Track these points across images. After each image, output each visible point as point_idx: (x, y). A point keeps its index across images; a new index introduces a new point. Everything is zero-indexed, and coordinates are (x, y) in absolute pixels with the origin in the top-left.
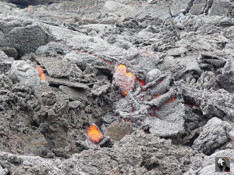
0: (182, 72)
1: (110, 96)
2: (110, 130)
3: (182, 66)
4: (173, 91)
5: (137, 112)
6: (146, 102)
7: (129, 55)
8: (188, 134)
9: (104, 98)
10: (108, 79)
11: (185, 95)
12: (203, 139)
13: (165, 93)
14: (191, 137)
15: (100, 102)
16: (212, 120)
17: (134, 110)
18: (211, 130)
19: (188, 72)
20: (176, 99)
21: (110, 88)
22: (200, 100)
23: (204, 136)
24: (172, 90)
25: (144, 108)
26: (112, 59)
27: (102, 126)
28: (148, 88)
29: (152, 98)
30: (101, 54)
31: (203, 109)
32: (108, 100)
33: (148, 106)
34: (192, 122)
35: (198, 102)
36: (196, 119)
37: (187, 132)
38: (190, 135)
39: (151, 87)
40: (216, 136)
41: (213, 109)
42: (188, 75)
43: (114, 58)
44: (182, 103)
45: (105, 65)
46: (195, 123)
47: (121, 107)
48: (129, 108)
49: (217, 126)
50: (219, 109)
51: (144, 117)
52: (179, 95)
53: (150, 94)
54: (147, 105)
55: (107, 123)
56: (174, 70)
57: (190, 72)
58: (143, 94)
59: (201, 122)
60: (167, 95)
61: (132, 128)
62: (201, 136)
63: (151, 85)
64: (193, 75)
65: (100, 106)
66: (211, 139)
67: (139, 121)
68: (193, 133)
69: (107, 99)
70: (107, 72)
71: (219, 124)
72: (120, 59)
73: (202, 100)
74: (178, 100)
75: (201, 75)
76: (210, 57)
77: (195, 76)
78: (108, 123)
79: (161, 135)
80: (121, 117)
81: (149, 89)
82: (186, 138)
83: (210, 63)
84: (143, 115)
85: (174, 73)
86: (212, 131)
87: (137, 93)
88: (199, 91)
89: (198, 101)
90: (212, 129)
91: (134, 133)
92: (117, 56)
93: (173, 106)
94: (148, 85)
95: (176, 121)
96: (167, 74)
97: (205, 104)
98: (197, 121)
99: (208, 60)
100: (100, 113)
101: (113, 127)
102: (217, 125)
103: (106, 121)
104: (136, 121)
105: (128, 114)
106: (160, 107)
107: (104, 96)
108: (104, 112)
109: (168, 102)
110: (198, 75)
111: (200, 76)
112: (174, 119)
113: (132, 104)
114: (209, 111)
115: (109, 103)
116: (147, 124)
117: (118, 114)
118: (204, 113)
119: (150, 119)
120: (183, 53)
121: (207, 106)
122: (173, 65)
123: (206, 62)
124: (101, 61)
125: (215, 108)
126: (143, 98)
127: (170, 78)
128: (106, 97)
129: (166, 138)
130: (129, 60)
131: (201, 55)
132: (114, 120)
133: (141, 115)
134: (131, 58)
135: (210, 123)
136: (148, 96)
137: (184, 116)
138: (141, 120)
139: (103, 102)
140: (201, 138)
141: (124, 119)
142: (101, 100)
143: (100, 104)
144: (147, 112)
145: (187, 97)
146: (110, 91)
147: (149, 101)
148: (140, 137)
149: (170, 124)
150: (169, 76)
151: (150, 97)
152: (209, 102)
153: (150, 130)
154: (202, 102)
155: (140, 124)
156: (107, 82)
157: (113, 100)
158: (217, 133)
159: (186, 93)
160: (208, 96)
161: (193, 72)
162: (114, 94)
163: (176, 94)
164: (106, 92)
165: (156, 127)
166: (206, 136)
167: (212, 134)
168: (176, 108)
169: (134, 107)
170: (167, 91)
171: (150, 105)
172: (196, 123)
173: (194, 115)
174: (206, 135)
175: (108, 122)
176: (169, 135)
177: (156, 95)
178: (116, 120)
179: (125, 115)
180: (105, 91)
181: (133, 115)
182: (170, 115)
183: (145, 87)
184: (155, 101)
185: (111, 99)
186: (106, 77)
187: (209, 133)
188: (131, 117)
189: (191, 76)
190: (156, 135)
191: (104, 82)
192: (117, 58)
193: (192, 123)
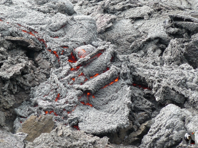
0: (141, 41)
1: (26, 79)
2: (24, 126)
3: (142, 33)
4: (116, 69)
5: (62, 101)
6: (76, 86)
7: (54, 24)
8: (136, 129)
9: (17, 81)
10: (25, 55)
11: (134, 73)
12: (153, 135)
13: (104, 71)
14: (139, 133)
15: (12, 88)
16: (167, 108)
17: (58, 97)
18: (163, 122)
19: (149, 40)
20: (120, 80)
21: (26, 68)
22: (152, 80)
23: (155, 130)
24: (113, 67)
25: (72, 94)
26: (30, 28)
27: (15, 121)
28: (79, 66)
29: (86, 80)
30: (15, 22)
31: (156, 94)
32: (24, 85)
33: (78, 92)
34: (143, 111)
35: (150, 84)
36: (148, 107)
37: (134, 126)
38: (139, 130)
39: (85, 64)
40: (170, 130)
41: (170, 93)
42: (150, 44)
43: (32, 27)
44: (129, 85)
45: (21, 35)
46: (146, 113)
47: (41, 94)
48: (52, 96)
49: (172, 116)
50: (178, 92)
51: (72, 106)
52: (124, 74)
53: (83, 74)
54: (78, 89)
55: (22, 117)
56: (130, 38)
57: (153, 40)
58: (73, 75)
59: (155, 111)
60: (107, 74)
61: (55, 123)
62: (151, 132)
63: (84, 62)
64: (157, 44)
65: (13, 94)
66: (163, 135)
67: (65, 113)
68: (143, 127)
69: (22, 83)
70: (24, 45)
71: (175, 114)
72: (41, 29)
73: (155, 80)
74: (122, 81)
75: (168, 44)
76: (181, 19)
77: (161, 46)
78: (24, 117)
79: (94, 131)
80: (41, 109)
81: (81, 68)
82: (133, 134)
83: (182, 28)
84: (70, 104)
85: (131, 42)
86: (165, 124)
87: (64, 73)
88: (156, 67)
89: (149, 81)
90: (165, 121)
91: (55, 130)
92: (37, 25)
93: (115, 90)
94: (79, 62)
95: (118, 111)
96: (107, 46)
97: (159, 85)
98: (150, 110)
99: (179, 23)
100: (12, 103)
101: (28, 122)
102: (172, 114)
103: (20, 114)
104: (61, 113)
105: (50, 104)
106: (97, 91)
107: (17, 79)
108: (19, 102)
109: (108, 84)
110: (165, 44)
111: (167, 46)
112: (116, 109)
113: (56, 89)
114: (164, 96)
115: (26, 89)
116: (75, 117)
117: (36, 105)
118: (157, 99)
119: (81, 110)
120: (146, 14)
121: (161, 89)
122: (130, 32)
123: (176, 26)
124: (15, 29)
125: (172, 91)
126: (72, 81)
127: (111, 50)
128: (21, 80)
129: (101, 135)
130: (54, 31)
131: (169, 16)
132: (32, 113)
133: (68, 105)
134: (56, 29)
135: (163, 113)
136: (80, 77)
137: (129, 103)
138: (69, 112)
139: (16, 87)
140: (150, 134)
141: (45, 111)
142: (14, 85)
143: (13, 91)
144: (77, 100)
145: (137, 77)
146: (26, 72)
147: (82, 84)
148: (62, 136)
149: (110, 115)
150: (110, 48)
151: (83, 79)
152: (164, 83)
153: (80, 125)
154: (155, 83)
155: (66, 117)
156: (22, 60)
157: (30, 85)
158: (171, 127)
159: (135, 71)
160: (164, 75)
161: (157, 41)
162: (32, 76)
163: (119, 73)
164: (20, 73)
165: (88, 121)
166: (158, 131)
167: (164, 128)
168: (119, 92)
169: (60, 94)
170: (107, 68)
171: (82, 90)
172: (148, 113)
173: (146, 102)
174: (157, 129)
175: (23, 115)
176: (104, 131)
177: (91, 76)
178: (34, 112)
179: (45, 104)
180: (18, 72)
181: (57, 105)
182: (110, 102)
183: (76, 64)
184: (90, 85)
185: (28, 83)
186: (23, 53)
187: (160, 126)
188: (54, 107)
189: (155, 46)
190: (87, 131)
191: (18, 59)
192: (36, 28)
193: (141, 113)
